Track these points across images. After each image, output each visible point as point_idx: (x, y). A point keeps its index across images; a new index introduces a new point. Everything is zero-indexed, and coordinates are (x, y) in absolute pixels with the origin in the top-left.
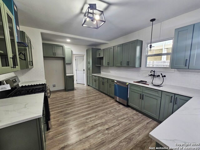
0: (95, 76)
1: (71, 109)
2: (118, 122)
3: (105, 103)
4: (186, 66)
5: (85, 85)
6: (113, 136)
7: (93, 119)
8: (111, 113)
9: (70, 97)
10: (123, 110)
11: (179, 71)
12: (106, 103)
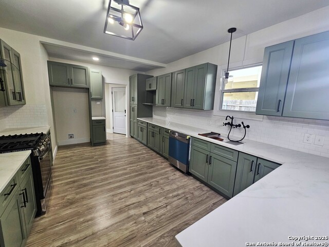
0: (142, 122)
1: (91, 178)
2: (166, 201)
3: (152, 167)
4: (278, 111)
5: (127, 136)
6: (152, 226)
7: (126, 195)
8: (158, 184)
9: (96, 155)
10: (179, 181)
11: (269, 119)
12: (155, 168)
